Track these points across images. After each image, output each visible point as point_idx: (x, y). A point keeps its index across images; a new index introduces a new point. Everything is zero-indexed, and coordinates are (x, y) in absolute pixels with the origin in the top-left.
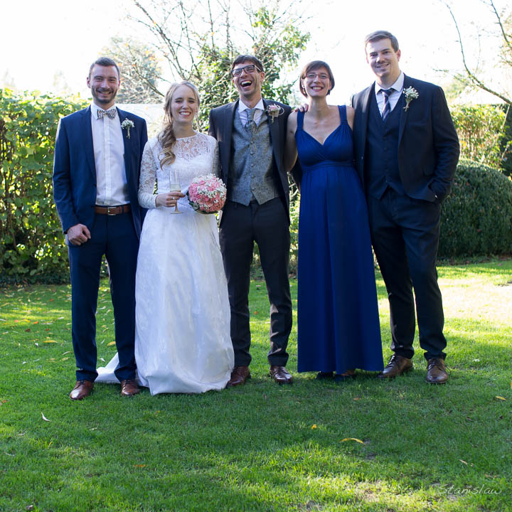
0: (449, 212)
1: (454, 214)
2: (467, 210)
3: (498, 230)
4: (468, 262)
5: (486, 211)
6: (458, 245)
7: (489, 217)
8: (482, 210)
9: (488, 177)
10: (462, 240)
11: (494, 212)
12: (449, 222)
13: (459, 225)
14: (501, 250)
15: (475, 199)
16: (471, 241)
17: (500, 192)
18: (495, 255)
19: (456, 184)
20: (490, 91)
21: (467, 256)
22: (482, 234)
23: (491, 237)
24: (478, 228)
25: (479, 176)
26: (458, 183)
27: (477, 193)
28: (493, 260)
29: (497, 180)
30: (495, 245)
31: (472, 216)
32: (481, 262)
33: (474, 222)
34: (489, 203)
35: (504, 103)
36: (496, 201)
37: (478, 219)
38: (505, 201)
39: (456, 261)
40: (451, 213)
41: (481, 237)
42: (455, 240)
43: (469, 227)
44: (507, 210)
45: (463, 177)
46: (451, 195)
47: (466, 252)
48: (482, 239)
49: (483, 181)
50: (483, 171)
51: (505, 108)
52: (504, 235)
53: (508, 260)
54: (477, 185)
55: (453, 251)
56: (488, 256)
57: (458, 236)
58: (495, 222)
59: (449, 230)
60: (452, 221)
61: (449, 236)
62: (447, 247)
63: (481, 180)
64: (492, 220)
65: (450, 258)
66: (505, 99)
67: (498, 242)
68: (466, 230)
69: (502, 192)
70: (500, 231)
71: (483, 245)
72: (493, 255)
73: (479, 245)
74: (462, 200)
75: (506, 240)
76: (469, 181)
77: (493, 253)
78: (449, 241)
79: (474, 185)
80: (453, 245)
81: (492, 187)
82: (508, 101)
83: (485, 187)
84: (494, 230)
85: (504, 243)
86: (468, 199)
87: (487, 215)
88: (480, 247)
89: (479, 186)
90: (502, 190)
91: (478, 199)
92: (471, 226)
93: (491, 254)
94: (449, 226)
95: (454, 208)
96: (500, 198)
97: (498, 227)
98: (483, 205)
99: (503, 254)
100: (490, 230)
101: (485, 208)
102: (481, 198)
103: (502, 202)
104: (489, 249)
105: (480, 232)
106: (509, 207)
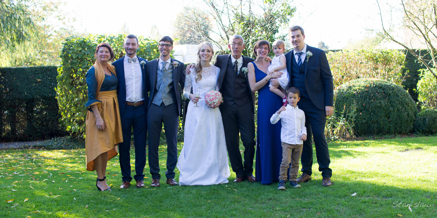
0: (373, 109)
1: (376, 111)
2: (383, 108)
3: (400, 120)
4: (383, 138)
5: (394, 109)
6: (377, 128)
7: (395, 112)
8: (391, 109)
9: (395, 90)
10: (380, 125)
11: (398, 110)
12: (373, 114)
13: (378, 117)
14: (402, 132)
15: (388, 102)
16: (385, 126)
17: (401, 99)
18: (398, 134)
19: (377, 94)
20: (397, 42)
21: (383, 135)
22: (391, 122)
23: (396, 124)
24: (389, 118)
25: (390, 90)
26: (378, 93)
27: (389, 99)
28: (397, 137)
29: (400, 92)
30: (398, 129)
31: (386, 111)
32: (390, 138)
33: (387, 115)
34: (395, 105)
35: (405, 49)
36: (399, 104)
37: (389, 113)
39: (376, 137)
40: (374, 110)
41: (391, 124)
42: (376, 125)
43: (384, 118)
44: (405, 109)
45: (381, 90)
46: (374, 100)
47: (382, 132)
48: (391, 125)
49: (392, 92)
50: (392, 87)
51: (405, 51)
52: (403, 123)
53: (405, 137)
54: (388, 95)
55: (374, 131)
56: (395, 135)
57: (377, 123)
58: (399, 116)
59: (373, 119)
60: (374, 115)
61: (372, 123)
62: (372, 129)
63: (391, 92)
64: (397, 114)
65: (373, 135)
66: (405, 47)
67: (400, 127)
68: (382, 120)
69: (403, 99)
70: (401, 121)
71: (391, 128)
72: (397, 134)
73: (390, 128)
74: (380, 103)
75: (404, 126)
76: (384, 92)
77: (397, 133)
78: (372, 125)
79: (387, 94)
80: (375, 128)
81: (397, 96)
82: (407, 48)
83: (393, 96)
84: (398, 120)
85: (403, 127)
86: (384, 103)
87: (394, 112)
88: (390, 130)
89: (390, 95)
90: (403, 98)
91: (389, 102)
92: (385, 118)
93: (396, 134)
94: (373, 117)
95: (376, 107)
96: (402, 102)
97: (400, 119)
98: (392, 106)
99: (403, 134)
100: (396, 120)
101: (393, 108)
102: (391, 102)
103: (403, 105)
104: (395, 130)
105: (390, 121)
106: (407, 108)
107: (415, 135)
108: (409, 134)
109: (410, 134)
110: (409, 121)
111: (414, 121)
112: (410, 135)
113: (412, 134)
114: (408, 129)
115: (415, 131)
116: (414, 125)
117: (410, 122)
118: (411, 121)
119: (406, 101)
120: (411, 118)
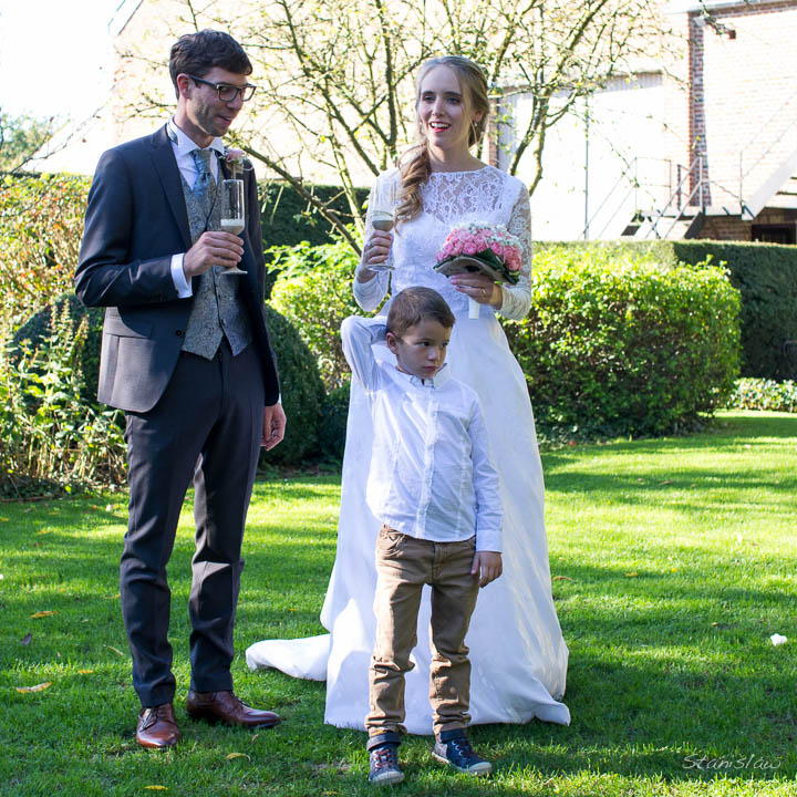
14: (283, 456)
17: (279, 345)
18: (272, 464)
38: (289, 362)
44: (293, 378)
69: (282, 345)
72: (269, 466)
77: (267, 461)
90: (282, 340)
99: (284, 464)
103: (285, 364)
106: (296, 374)
107: (322, 466)
108: (304, 462)
109: (309, 464)
110: (305, 420)
111: (320, 419)
112: (307, 467)
113: (315, 465)
114: (302, 448)
115: (323, 454)
116: (318, 433)
117: (308, 422)
118: (310, 421)
119: (292, 352)
120: (312, 410)
